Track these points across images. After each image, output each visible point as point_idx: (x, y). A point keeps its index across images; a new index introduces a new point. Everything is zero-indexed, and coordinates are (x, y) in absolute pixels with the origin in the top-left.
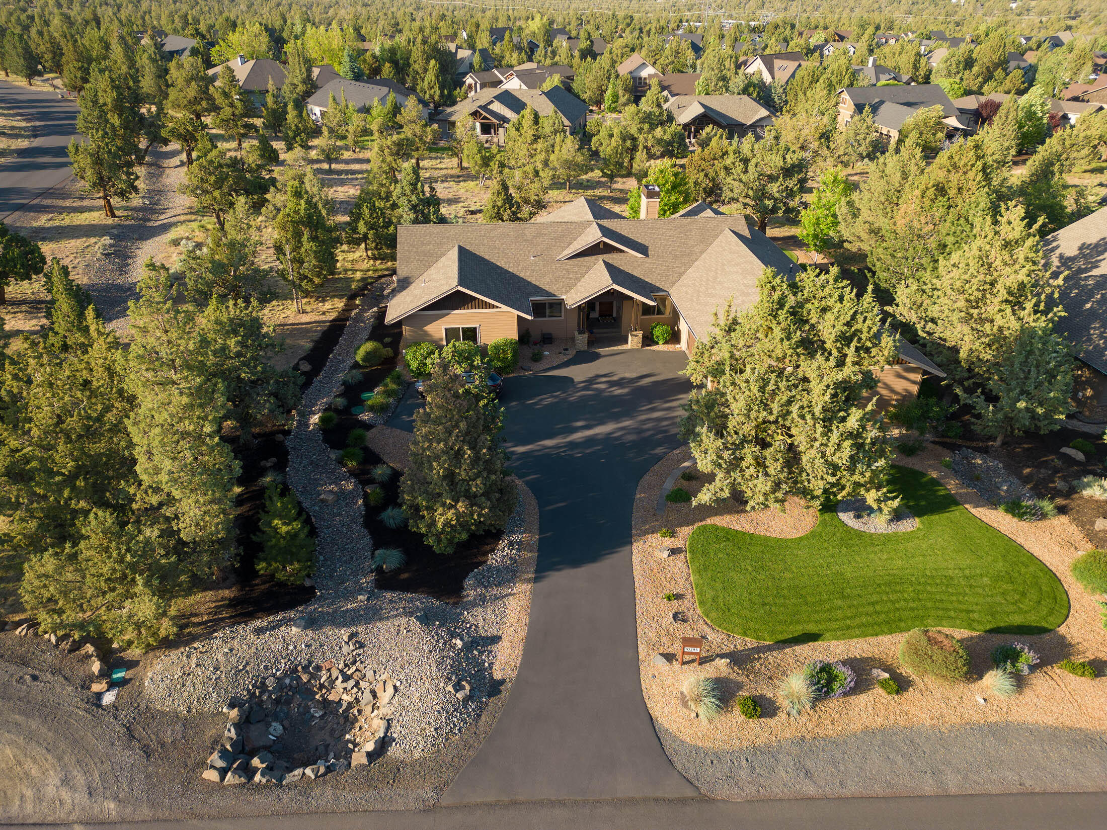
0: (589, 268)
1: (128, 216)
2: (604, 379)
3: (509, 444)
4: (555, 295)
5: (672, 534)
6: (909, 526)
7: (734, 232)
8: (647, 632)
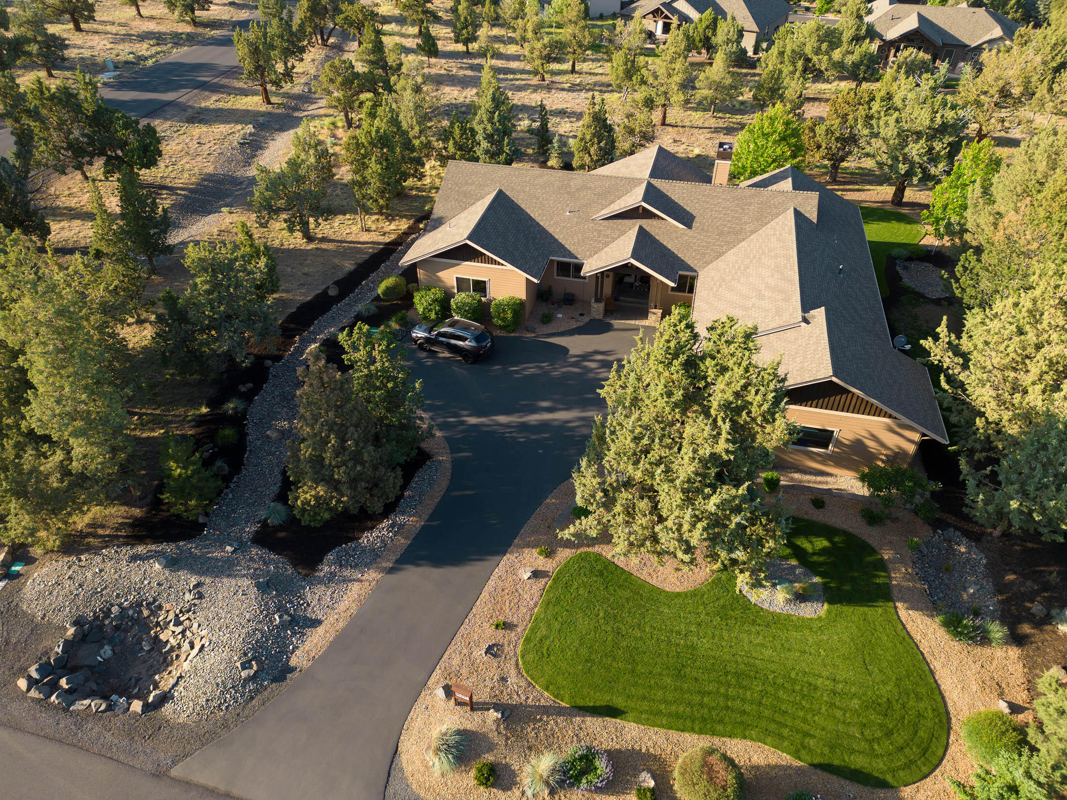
0: (623, 233)
1: (282, 104)
2: (599, 357)
3: (465, 413)
4: (576, 258)
5: (549, 554)
6: (812, 611)
7: (798, 214)
8: (453, 658)
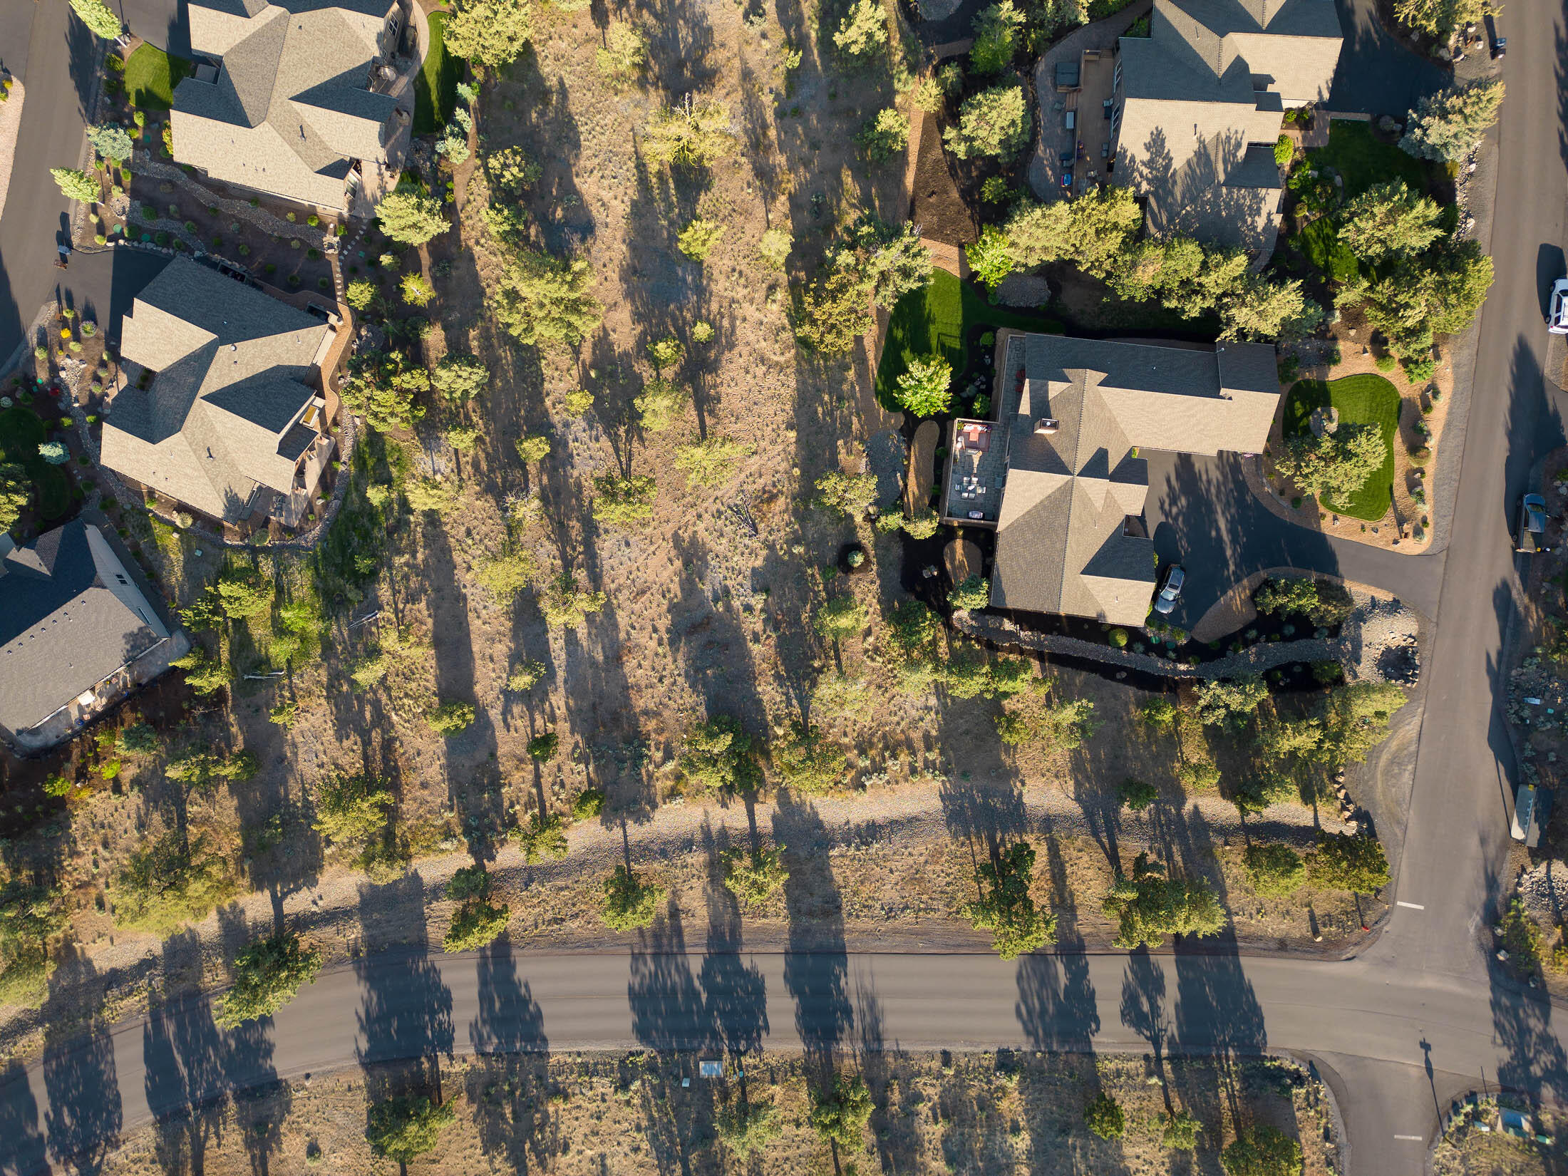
5: (1323, 516)
6: (1335, 412)
7: (1101, 384)
8: (1381, 545)
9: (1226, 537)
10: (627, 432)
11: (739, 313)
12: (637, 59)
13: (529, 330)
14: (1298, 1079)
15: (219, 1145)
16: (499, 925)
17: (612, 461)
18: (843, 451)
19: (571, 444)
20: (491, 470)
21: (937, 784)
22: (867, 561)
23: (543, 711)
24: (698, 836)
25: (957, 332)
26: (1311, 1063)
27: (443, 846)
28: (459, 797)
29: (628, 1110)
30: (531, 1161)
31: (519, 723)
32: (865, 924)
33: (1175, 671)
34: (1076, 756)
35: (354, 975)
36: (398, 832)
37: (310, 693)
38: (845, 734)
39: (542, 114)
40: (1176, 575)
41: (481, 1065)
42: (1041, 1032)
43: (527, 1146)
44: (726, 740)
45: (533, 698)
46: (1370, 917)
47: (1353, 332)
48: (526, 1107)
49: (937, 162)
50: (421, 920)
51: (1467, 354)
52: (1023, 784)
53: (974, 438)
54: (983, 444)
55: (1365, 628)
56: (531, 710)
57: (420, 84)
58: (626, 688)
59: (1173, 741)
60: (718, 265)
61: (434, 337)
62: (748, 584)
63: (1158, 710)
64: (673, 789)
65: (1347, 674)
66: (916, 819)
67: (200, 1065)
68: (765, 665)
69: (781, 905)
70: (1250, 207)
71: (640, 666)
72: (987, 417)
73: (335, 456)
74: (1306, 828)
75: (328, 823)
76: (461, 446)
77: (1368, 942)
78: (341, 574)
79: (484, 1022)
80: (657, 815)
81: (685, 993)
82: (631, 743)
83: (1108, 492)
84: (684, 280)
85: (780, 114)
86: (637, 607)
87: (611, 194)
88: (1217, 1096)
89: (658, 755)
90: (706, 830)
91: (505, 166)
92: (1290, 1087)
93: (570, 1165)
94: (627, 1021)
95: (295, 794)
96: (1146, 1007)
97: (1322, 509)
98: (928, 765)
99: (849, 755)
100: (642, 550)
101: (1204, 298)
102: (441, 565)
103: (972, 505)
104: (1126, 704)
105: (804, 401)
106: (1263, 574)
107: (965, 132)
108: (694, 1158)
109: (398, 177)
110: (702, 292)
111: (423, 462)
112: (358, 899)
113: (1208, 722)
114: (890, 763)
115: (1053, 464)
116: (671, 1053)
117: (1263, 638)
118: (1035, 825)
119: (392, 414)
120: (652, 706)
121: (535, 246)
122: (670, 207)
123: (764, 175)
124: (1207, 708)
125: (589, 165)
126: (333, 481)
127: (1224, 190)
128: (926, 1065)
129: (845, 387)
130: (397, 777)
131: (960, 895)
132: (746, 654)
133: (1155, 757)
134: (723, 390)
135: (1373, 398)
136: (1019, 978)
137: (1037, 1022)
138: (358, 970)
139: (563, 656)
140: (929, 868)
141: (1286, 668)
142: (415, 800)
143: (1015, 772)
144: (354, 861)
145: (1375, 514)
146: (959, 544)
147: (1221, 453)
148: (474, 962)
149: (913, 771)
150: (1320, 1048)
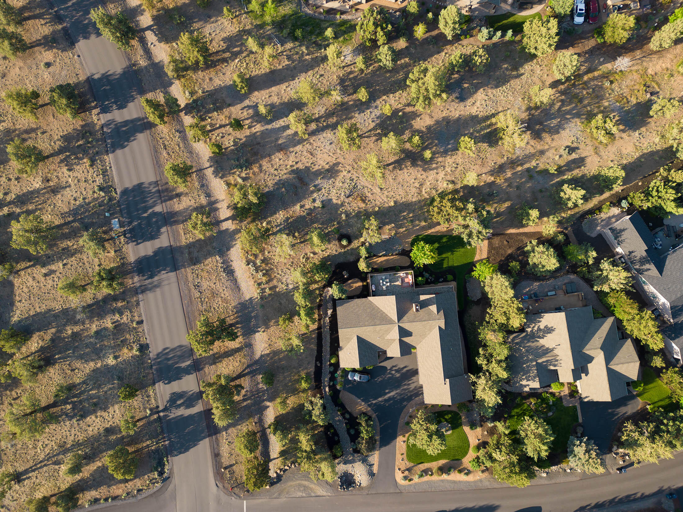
4: (384, 350)
5: (404, 436)
6: (450, 432)
7: (440, 327)
8: (397, 463)
9: (387, 397)
10: (379, 133)
11: (440, 170)
12: (538, 103)
13: (413, 81)
14: (161, 473)
15: (42, 25)
16: (158, 121)
17: (365, 130)
18: (390, 227)
19: (368, 111)
20: (350, 79)
21: (256, 295)
22: (345, 247)
23: (252, 123)
24: (213, 199)
25: (450, 264)
26: (169, 478)
27: (187, 92)
28: (209, 95)
29: (91, 193)
30: (62, 157)
31: (245, 113)
32: (190, 277)
33: (325, 386)
34: (279, 352)
35: (124, 66)
36: (189, 72)
37: (240, 23)
38: (269, 252)
39: (507, 69)
40: (365, 378)
41: (98, 127)
42: (159, 360)
43: (68, 154)
44: (255, 200)
45: (257, 117)
46: (236, 490)
47: (486, 433)
48: (83, 150)
49: (522, 241)
50: (154, 89)
51: (487, 484)
52: (264, 332)
53: (406, 280)
54: (405, 285)
55: (360, 463)
56: (251, 117)
57: (508, 15)
58: (270, 156)
59: (295, 391)
60: (458, 158)
61: (402, 43)
62: (324, 198)
63: (306, 381)
64: (231, 184)
65: (338, 460)
66: (239, 290)
67: (74, 10)
68: (291, 212)
69: (191, 240)
70: (529, 376)
71: (280, 159)
72: (417, 284)
73: (343, 13)
74: (269, 456)
75: (185, 38)
76: (358, 64)
77: (225, 491)
78: (293, 26)
79: (116, 125)
80: (218, 180)
81: (145, 207)
82: (246, 162)
83: (394, 340)
84: (448, 144)
85: (528, 170)
86: (305, 153)
87: (479, 106)
88: (147, 440)
89: (243, 175)
90: (216, 202)
91: (480, 56)
92: (157, 471)
93: (63, 173)
94: (129, 185)
95: (196, 26)
96: (179, 402)
97: (407, 435)
98: (263, 290)
99: (260, 255)
100: (329, 151)
101: (486, 365)
102: (306, 67)
103: (378, 285)
104: (306, 368)
105: (407, 206)
106: (374, 416)
107: (536, 248)
108: (76, 224)
109: (467, 14)
110: (445, 153)
111: (347, 50)
112: (157, 61)
113: (306, 405)
114: (261, 273)
115: (401, 314)
116: (119, 206)
117: (346, 421)
118: (247, 340)
119: (364, 31)
120: (264, 168)
121: (450, 78)
122: (478, 132)
123: (501, 169)
124: (311, 403)
125: (489, 94)
126: (332, 14)
127: (534, 363)
128: (135, 314)
129: (417, 222)
130: (212, 67)
131: (211, 314)
132: (294, 204)
133: (286, 385)
134: (405, 171)
135: (460, 447)
136: (180, 346)
137: (163, 357)
138: (127, 67)
139: (277, 126)
140: (220, 299)
141: (336, 434)
142: (204, 76)
143: (268, 327)
144: (173, 56)
145: (409, 458)
146: (360, 284)
147: (421, 387)
148: (140, 115)
149: (259, 284)
150: (176, 480)
